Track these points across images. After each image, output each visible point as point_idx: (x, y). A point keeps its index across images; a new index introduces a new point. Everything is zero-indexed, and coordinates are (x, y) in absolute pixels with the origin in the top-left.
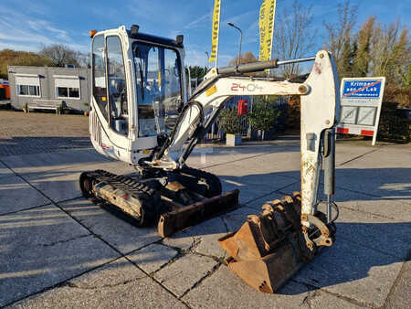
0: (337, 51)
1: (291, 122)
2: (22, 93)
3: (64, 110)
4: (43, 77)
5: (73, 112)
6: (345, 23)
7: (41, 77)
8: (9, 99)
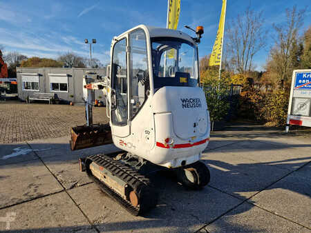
0: (286, 49)
1: (243, 112)
2: (27, 88)
3: (56, 101)
4: (42, 76)
5: (63, 102)
6: (293, 25)
7: (40, 75)
8: (17, 92)
